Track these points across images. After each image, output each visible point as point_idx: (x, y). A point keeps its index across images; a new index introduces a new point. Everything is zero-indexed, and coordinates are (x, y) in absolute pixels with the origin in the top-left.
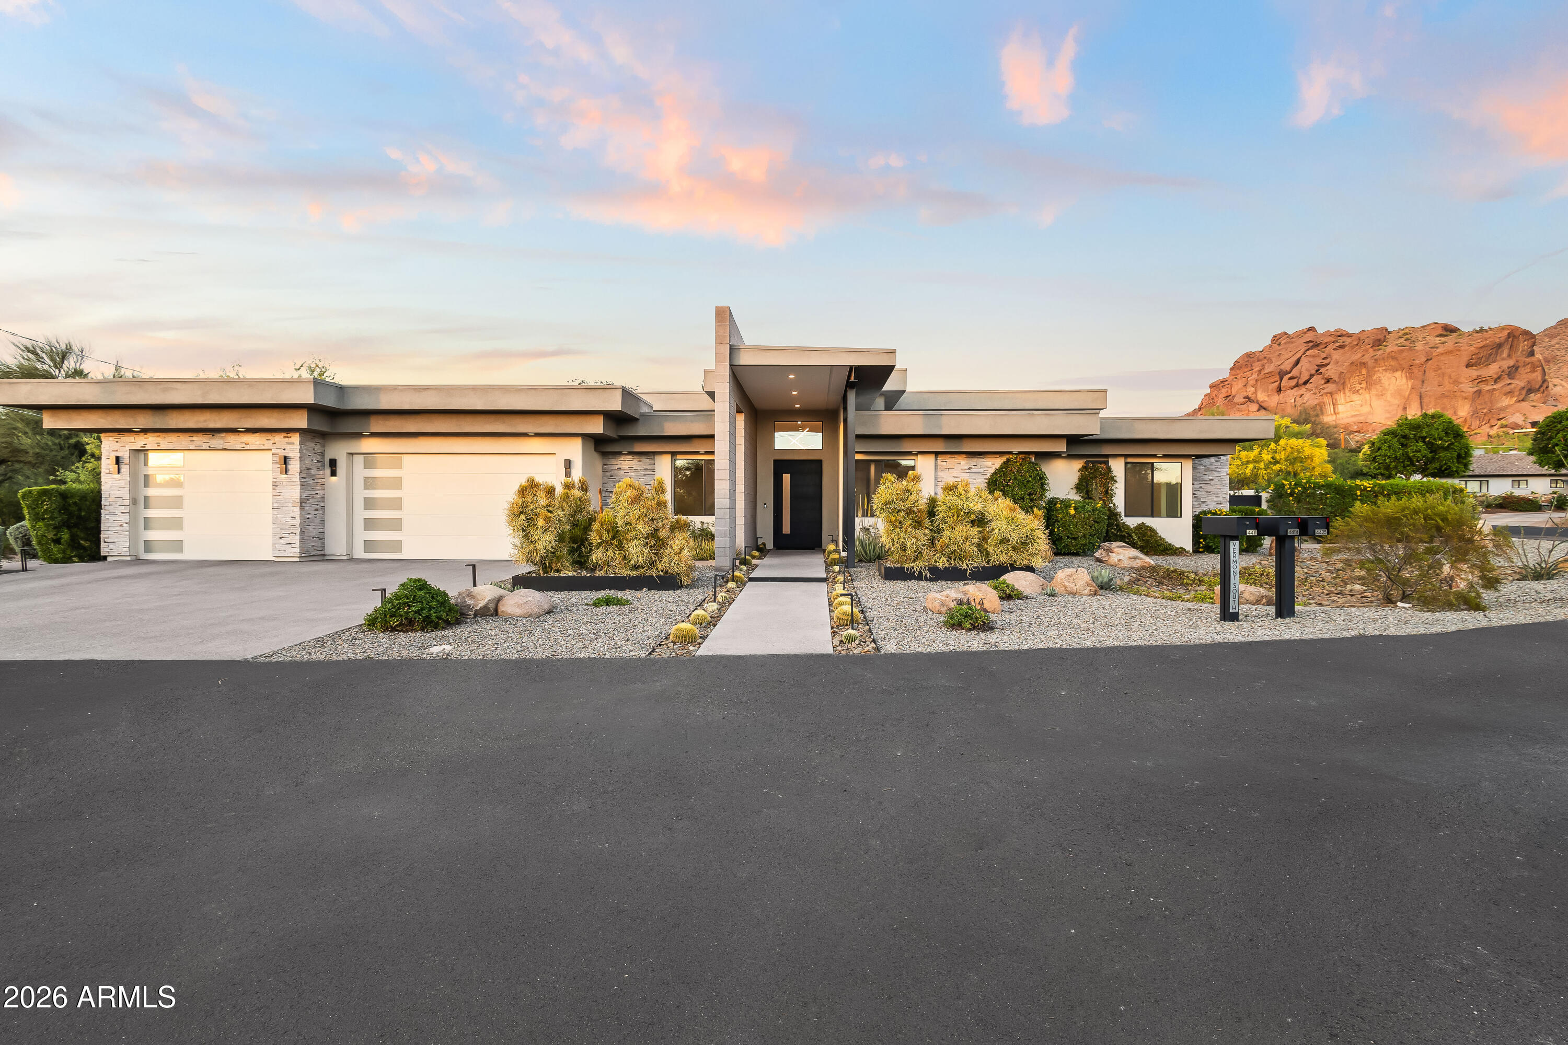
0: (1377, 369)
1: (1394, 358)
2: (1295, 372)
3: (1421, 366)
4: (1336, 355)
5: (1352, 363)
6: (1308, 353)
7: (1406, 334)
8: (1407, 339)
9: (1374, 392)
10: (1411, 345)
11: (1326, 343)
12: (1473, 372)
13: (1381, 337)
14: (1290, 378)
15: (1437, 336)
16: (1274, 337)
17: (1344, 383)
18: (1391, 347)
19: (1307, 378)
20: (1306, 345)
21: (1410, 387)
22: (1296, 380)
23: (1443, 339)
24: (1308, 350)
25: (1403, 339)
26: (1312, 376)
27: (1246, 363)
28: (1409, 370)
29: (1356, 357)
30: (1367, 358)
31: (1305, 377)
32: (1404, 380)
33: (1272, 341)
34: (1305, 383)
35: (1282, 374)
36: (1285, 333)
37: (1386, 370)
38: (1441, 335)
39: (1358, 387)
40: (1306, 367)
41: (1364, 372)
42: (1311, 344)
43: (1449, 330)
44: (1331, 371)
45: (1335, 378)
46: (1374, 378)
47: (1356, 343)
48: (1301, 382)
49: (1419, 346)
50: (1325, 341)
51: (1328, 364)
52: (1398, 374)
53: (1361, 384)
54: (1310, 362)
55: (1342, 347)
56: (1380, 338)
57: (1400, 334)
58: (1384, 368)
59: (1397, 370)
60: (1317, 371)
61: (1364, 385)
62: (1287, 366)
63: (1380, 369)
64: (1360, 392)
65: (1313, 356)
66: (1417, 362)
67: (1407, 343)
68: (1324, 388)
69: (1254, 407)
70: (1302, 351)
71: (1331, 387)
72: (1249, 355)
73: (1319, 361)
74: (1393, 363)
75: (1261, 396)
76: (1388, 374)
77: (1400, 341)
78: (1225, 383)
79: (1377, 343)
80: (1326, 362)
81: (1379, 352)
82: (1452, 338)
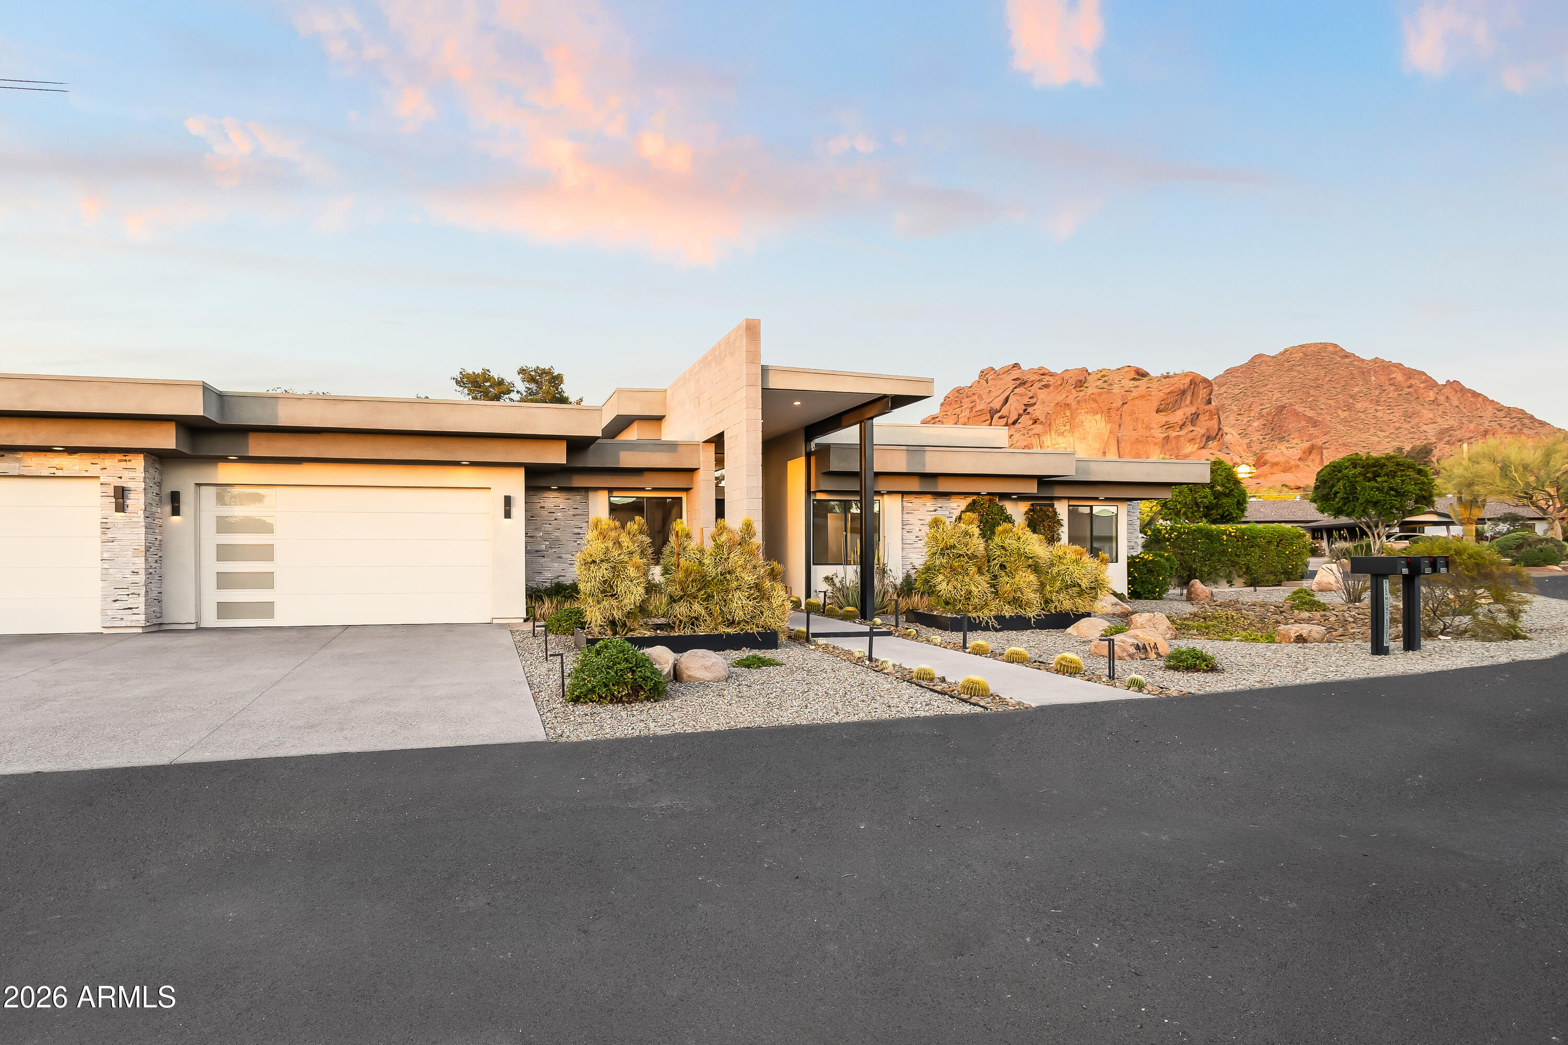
0: (1079, 411)
1: (1095, 400)
2: (1004, 412)
3: (1118, 409)
4: (1042, 395)
5: (1057, 404)
6: (1016, 391)
7: (1104, 376)
8: (1105, 382)
9: (1077, 435)
10: (1109, 388)
11: (1032, 381)
12: (1162, 418)
13: (1082, 378)
14: (1000, 418)
15: (1131, 380)
16: (981, 372)
17: (1050, 425)
18: (1092, 388)
19: (1016, 417)
20: (1014, 382)
21: (1109, 431)
22: (1006, 419)
23: (1136, 383)
24: (1016, 388)
25: (1102, 381)
26: (1020, 416)
27: (956, 398)
28: (1108, 413)
29: (1060, 398)
30: (1070, 400)
31: (1013, 417)
32: (1104, 423)
33: (980, 376)
34: (1014, 423)
35: (993, 412)
36: (993, 369)
37: (1087, 413)
38: (1134, 379)
39: (1062, 429)
40: (1014, 407)
41: (1068, 413)
42: (1018, 382)
43: (1141, 374)
44: (1038, 411)
45: (1042, 418)
46: (1077, 420)
47: (1060, 383)
48: (1010, 421)
49: (1116, 389)
50: (1031, 379)
51: (1034, 404)
52: (1098, 417)
53: (1065, 426)
54: (1018, 400)
55: (1046, 386)
56: (1081, 380)
57: (1099, 376)
58: (1086, 410)
59: (1097, 413)
60: (1025, 410)
61: (1068, 427)
62: (996, 405)
63: (1083, 411)
64: (1065, 434)
65: (1021, 395)
66: (1114, 405)
67: (1105, 385)
68: (1032, 429)
70: (1011, 389)
71: (1038, 428)
72: (958, 390)
73: (1026, 400)
74: (1094, 405)
76: (1089, 417)
77: (1099, 383)
78: (937, 420)
79: (1079, 384)
80: (1032, 401)
81: (1081, 394)
82: (1143, 383)
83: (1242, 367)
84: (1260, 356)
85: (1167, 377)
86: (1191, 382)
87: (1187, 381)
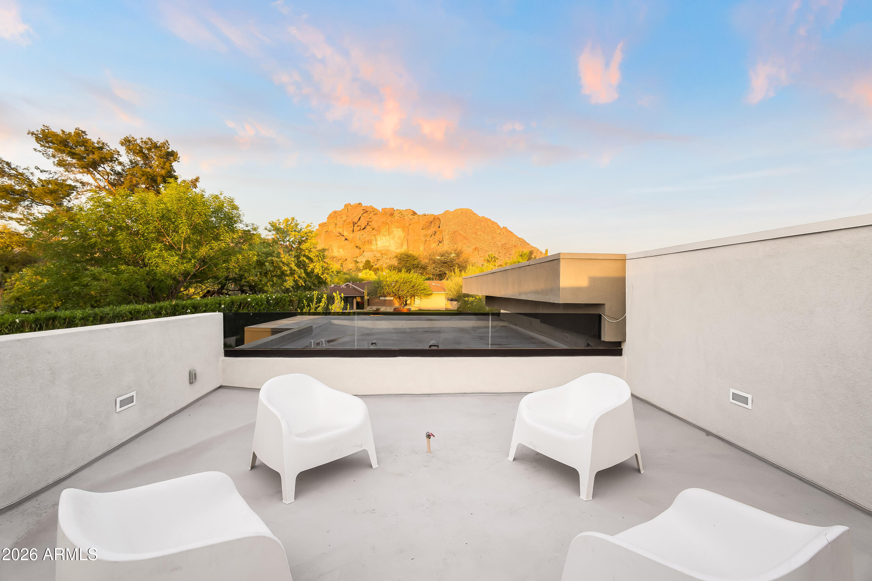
0: (392, 226)
1: (398, 222)
2: (359, 224)
3: (408, 227)
4: (375, 218)
5: (382, 222)
6: (364, 215)
7: (401, 212)
9: (391, 236)
11: (370, 211)
12: (424, 232)
14: (357, 226)
15: (411, 215)
16: (345, 205)
17: (379, 231)
18: (396, 217)
19: (364, 227)
20: (363, 211)
21: (404, 236)
22: (360, 227)
23: (414, 217)
24: (363, 213)
26: (366, 226)
27: (334, 215)
28: (404, 228)
29: (383, 220)
30: (388, 221)
31: (363, 227)
32: (402, 232)
33: (345, 207)
34: (364, 229)
35: (354, 224)
36: (350, 204)
37: (395, 227)
38: (412, 215)
39: (385, 233)
40: (363, 223)
41: (387, 227)
42: (364, 211)
43: (414, 213)
44: (374, 224)
45: (376, 228)
46: (391, 230)
47: (383, 213)
48: (362, 228)
49: (406, 218)
51: (371, 222)
52: (400, 229)
54: (364, 219)
56: (391, 213)
58: (395, 226)
60: (368, 224)
61: (387, 233)
62: (356, 221)
63: (393, 226)
64: (386, 236)
65: (366, 217)
66: (406, 225)
67: (402, 216)
68: (372, 232)
69: (343, 238)
70: (362, 214)
71: (374, 232)
72: (335, 212)
73: (368, 220)
74: (397, 224)
75: (345, 234)
76: (396, 229)
77: (399, 215)
78: (326, 225)
79: (391, 214)
80: (370, 220)
81: (393, 219)
82: (416, 216)
83: (441, 214)
84: (448, 211)
85: (425, 215)
86: (434, 219)
87: (432, 218)
